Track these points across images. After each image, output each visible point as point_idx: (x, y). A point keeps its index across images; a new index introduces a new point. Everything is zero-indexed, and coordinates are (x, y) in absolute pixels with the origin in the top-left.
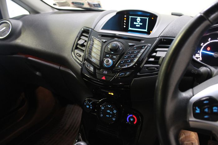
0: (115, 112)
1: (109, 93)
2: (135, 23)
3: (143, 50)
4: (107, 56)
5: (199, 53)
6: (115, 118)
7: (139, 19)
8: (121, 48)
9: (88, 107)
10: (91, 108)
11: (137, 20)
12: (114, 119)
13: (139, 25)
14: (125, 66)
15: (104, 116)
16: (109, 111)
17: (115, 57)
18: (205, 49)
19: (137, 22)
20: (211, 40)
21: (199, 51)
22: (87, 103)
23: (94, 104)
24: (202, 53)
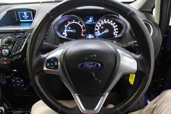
0: (22, 81)
1: (14, 71)
2: (23, 16)
3: (27, 39)
4: (4, 47)
5: (65, 32)
6: (23, 84)
7: (25, 13)
8: (12, 40)
9: (3, 83)
10: (6, 83)
11: (24, 14)
12: (23, 86)
13: (26, 17)
14: (17, 52)
15: (16, 85)
16: (18, 82)
17: (9, 47)
18: (68, 28)
19: (25, 16)
20: (70, 22)
21: (64, 31)
22: (2, 80)
23: (7, 80)
24: (66, 31)
